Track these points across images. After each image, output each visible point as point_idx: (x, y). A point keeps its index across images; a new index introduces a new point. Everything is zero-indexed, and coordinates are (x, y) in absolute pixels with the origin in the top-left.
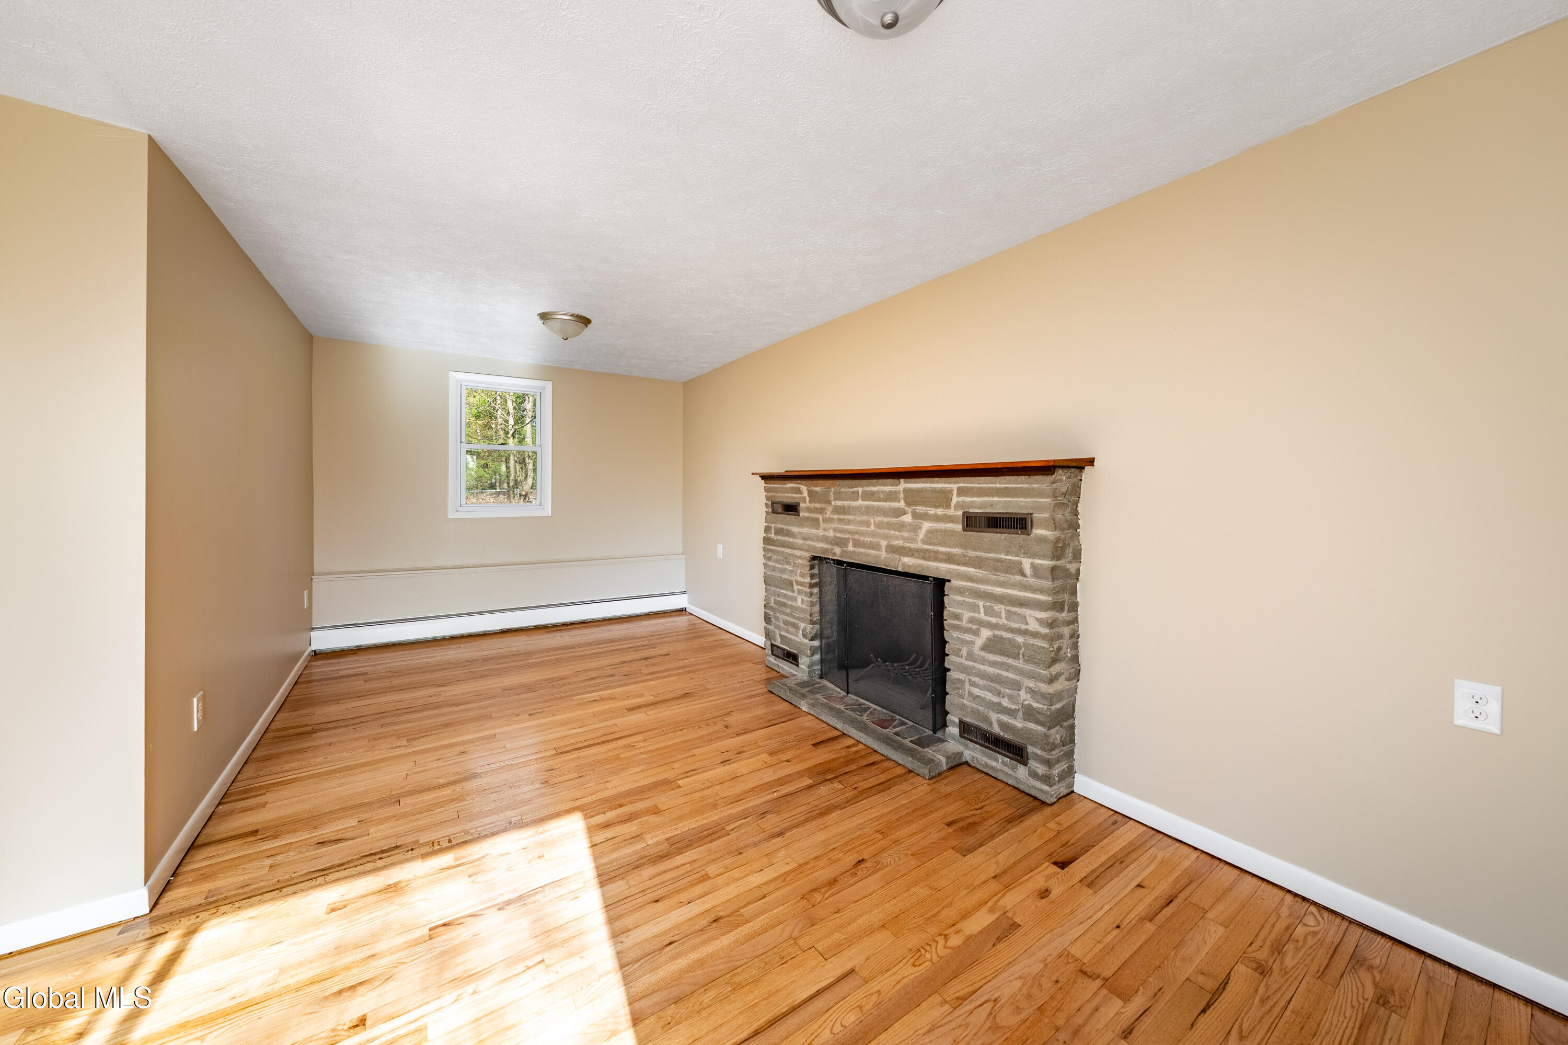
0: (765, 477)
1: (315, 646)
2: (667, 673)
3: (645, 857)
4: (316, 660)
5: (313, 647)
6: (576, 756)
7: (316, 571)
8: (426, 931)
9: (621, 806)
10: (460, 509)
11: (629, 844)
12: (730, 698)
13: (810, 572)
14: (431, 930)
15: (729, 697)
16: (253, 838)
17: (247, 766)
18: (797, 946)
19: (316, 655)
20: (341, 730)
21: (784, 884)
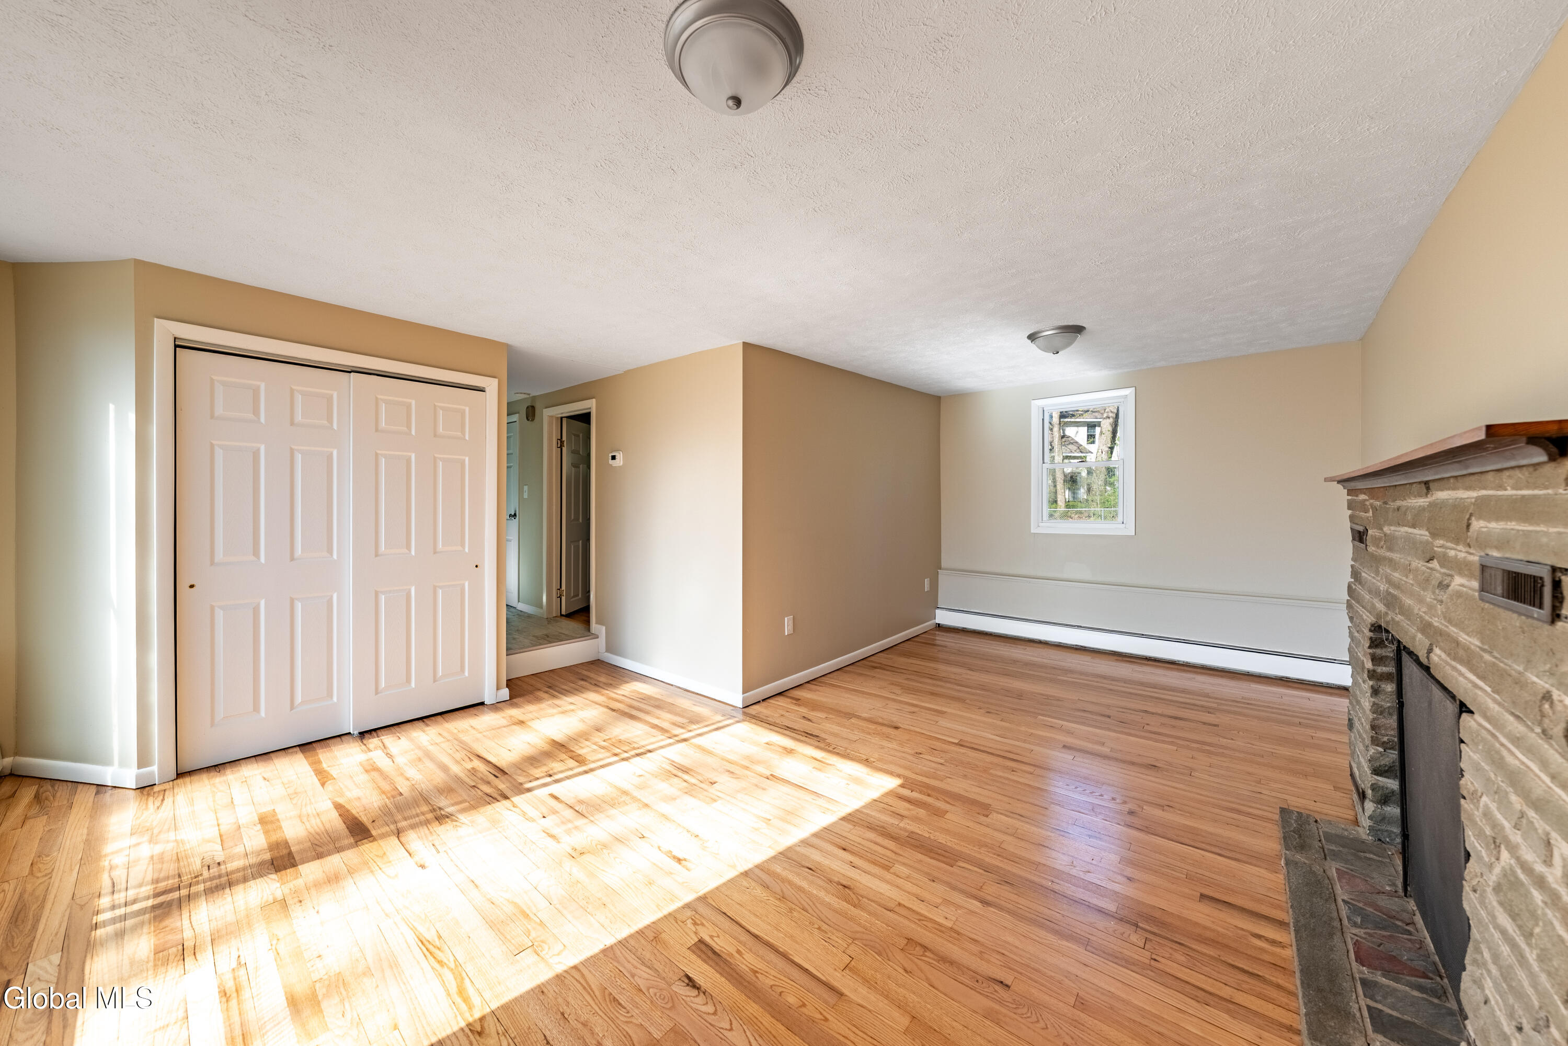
0: (1343, 481)
1: (938, 620)
2: (1170, 740)
3: (884, 828)
4: (939, 631)
5: (937, 621)
6: (964, 751)
7: (943, 564)
8: (768, 773)
9: (929, 795)
10: (1041, 524)
11: (891, 815)
12: (1202, 798)
13: (1371, 651)
14: (771, 775)
15: (1201, 795)
16: (794, 702)
17: (838, 672)
18: (846, 946)
19: (939, 626)
20: (888, 673)
21: (917, 921)
